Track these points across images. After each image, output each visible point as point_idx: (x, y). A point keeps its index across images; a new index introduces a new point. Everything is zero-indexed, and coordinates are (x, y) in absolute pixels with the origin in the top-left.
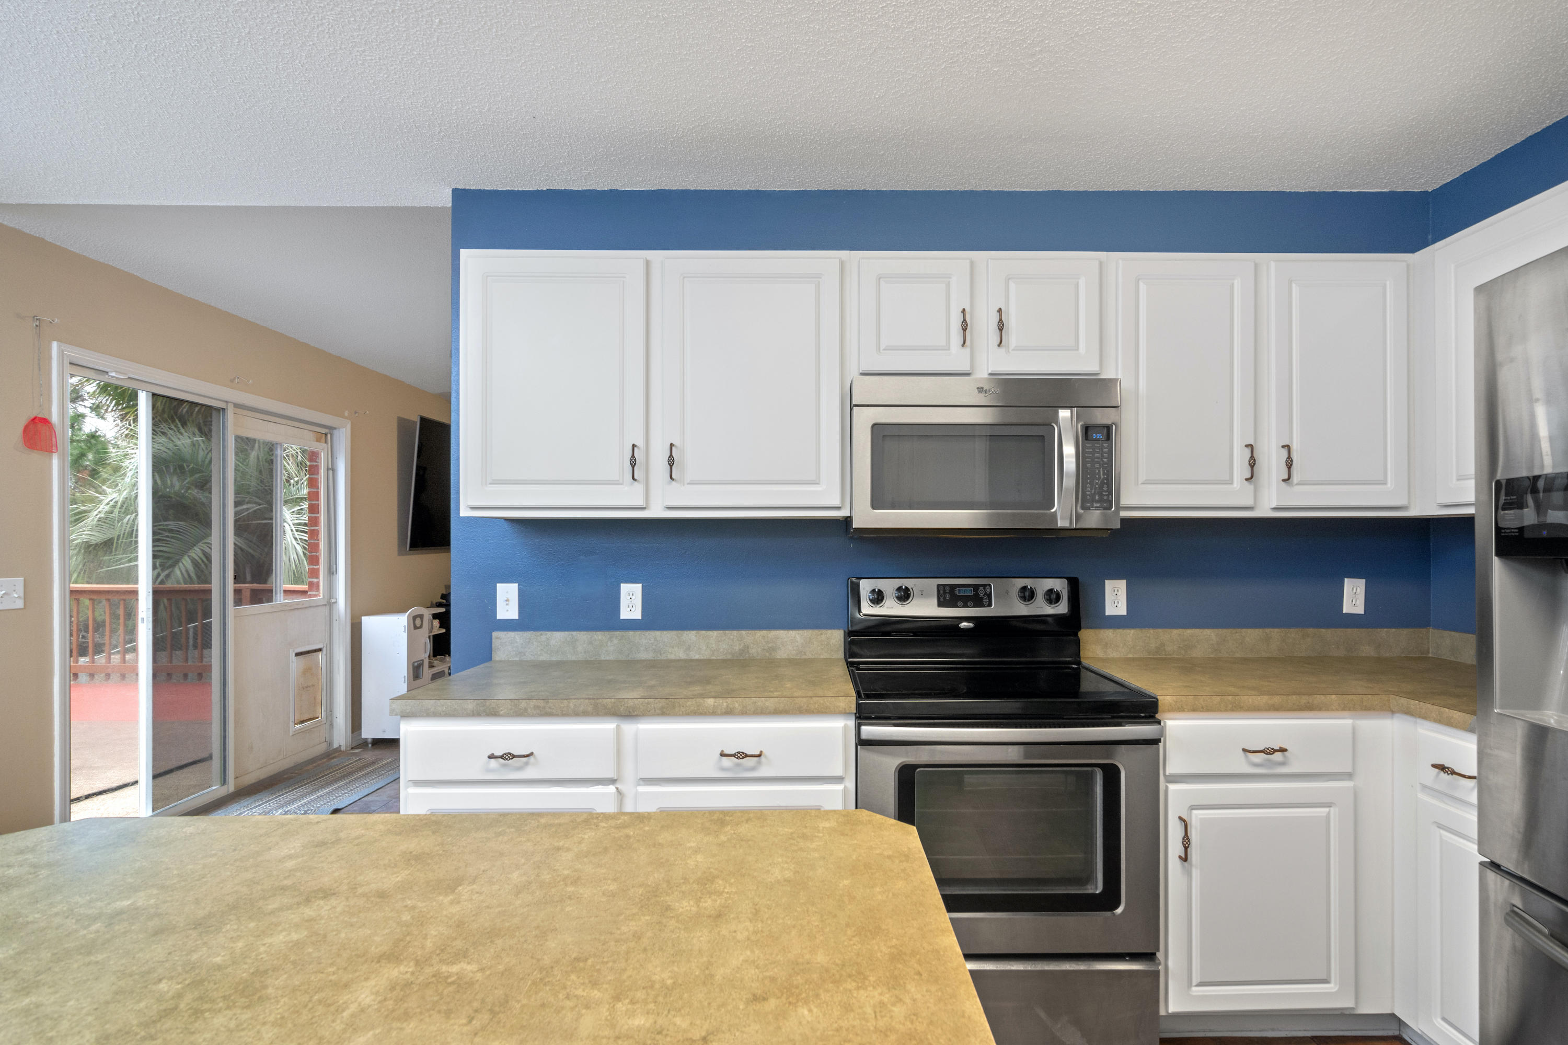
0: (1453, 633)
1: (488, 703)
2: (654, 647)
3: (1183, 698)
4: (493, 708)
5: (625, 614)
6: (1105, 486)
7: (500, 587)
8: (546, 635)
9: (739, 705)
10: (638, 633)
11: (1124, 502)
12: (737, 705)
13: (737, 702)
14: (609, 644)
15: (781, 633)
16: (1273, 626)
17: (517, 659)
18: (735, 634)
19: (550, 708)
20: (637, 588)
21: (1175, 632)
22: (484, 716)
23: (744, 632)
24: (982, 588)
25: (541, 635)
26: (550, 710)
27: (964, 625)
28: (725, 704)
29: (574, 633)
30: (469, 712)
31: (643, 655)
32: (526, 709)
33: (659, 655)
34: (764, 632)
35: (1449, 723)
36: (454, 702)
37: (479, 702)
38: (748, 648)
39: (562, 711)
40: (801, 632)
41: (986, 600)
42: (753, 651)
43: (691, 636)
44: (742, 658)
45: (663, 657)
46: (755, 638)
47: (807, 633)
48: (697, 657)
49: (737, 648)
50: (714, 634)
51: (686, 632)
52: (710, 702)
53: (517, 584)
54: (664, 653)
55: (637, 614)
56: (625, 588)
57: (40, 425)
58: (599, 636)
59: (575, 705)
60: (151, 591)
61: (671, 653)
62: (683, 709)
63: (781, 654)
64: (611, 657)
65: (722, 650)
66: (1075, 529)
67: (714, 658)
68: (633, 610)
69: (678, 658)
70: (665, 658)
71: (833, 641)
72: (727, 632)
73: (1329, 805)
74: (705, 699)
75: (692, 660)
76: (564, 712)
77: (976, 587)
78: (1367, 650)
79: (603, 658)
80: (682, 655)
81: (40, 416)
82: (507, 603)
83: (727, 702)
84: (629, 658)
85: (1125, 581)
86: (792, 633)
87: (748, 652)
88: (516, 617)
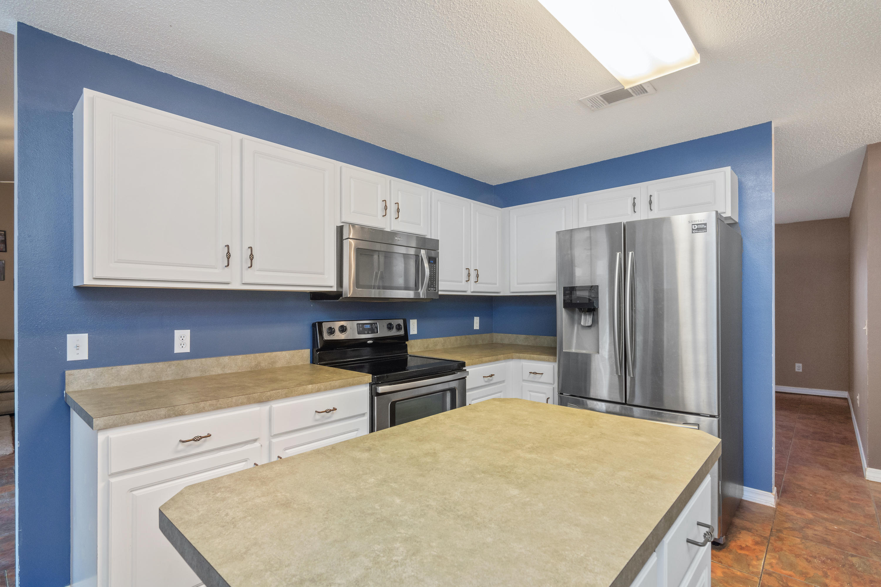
0: (501, 334)
1: (176, 408)
2: (201, 368)
3: (469, 361)
4: (180, 411)
5: (178, 350)
6: (434, 282)
7: (70, 337)
8: (116, 368)
9: (323, 386)
10: (189, 361)
11: (440, 289)
12: (322, 386)
13: (322, 385)
14: (168, 369)
15: (278, 353)
16: (458, 335)
17: (90, 388)
18: (253, 356)
19: (220, 404)
20: (187, 333)
21: (432, 339)
22: (173, 417)
23: (257, 355)
24: (374, 325)
25: (112, 369)
26: (220, 406)
27: (369, 342)
28: (317, 387)
29: (140, 365)
30: (162, 416)
31: (193, 375)
32: (204, 408)
33: (204, 373)
34: (269, 354)
35: (533, 359)
36: (150, 411)
37: (169, 408)
38: (260, 363)
39: (228, 405)
40: (288, 352)
41: (376, 330)
42: (263, 365)
43: (225, 360)
44: (256, 369)
45: (207, 374)
46: (264, 358)
47: (291, 352)
48: (229, 372)
49: (253, 364)
50: (240, 357)
51: (222, 357)
52: (310, 386)
53: (87, 334)
54: (208, 371)
55: (187, 349)
56: (178, 333)
58: (160, 365)
59: (236, 400)
61: (213, 371)
62: (296, 393)
63: (279, 365)
64: (170, 378)
65: (245, 366)
66: (426, 299)
67: (240, 371)
68: (184, 346)
69: (217, 373)
70: (208, 375)
71: (305, 355)
72: (247, 355)
73: (501, 392)
74: (308, 386)
75: (226, 374)
76: (229, 405)
77: (371, 324)
78: (480, 342)
79: (163, 379)
80: (220, 372)
82: (78, 348)
83: (317, 386)
84: (183, 378)
85: (416, 320)
86: (284, 353)
87: (260, 365)
88: (86, 358)
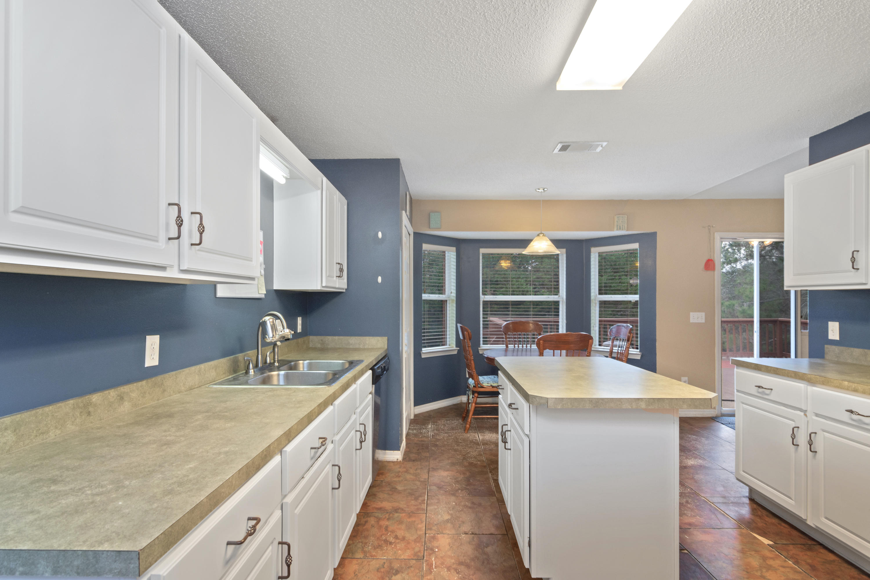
7: (831, 323)
53: (839, 323)
57: (710, 262)
60: (759, 320)
81: (710, 259)
82: (834, 331)
88: (837, 339)
